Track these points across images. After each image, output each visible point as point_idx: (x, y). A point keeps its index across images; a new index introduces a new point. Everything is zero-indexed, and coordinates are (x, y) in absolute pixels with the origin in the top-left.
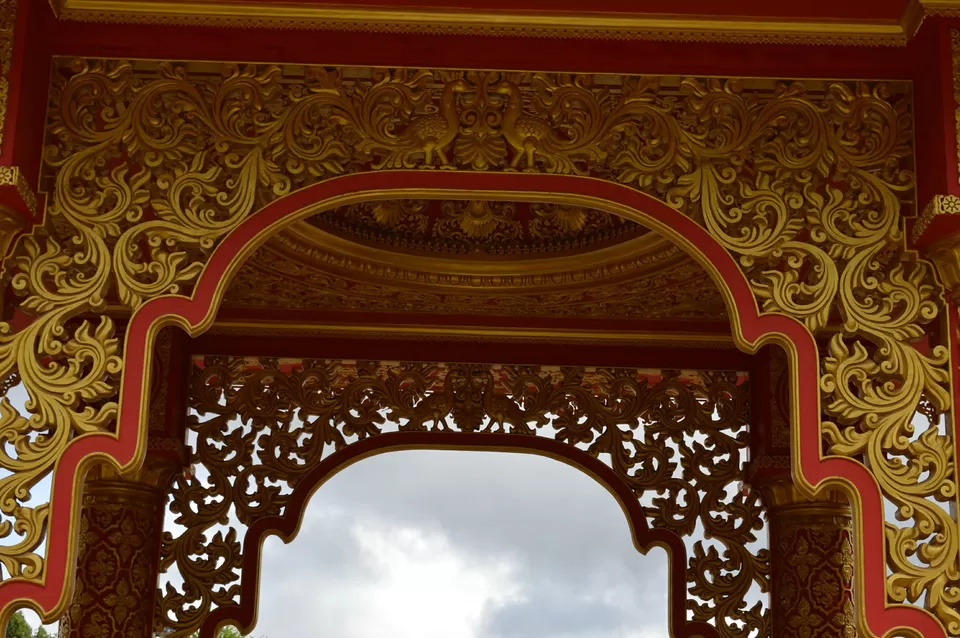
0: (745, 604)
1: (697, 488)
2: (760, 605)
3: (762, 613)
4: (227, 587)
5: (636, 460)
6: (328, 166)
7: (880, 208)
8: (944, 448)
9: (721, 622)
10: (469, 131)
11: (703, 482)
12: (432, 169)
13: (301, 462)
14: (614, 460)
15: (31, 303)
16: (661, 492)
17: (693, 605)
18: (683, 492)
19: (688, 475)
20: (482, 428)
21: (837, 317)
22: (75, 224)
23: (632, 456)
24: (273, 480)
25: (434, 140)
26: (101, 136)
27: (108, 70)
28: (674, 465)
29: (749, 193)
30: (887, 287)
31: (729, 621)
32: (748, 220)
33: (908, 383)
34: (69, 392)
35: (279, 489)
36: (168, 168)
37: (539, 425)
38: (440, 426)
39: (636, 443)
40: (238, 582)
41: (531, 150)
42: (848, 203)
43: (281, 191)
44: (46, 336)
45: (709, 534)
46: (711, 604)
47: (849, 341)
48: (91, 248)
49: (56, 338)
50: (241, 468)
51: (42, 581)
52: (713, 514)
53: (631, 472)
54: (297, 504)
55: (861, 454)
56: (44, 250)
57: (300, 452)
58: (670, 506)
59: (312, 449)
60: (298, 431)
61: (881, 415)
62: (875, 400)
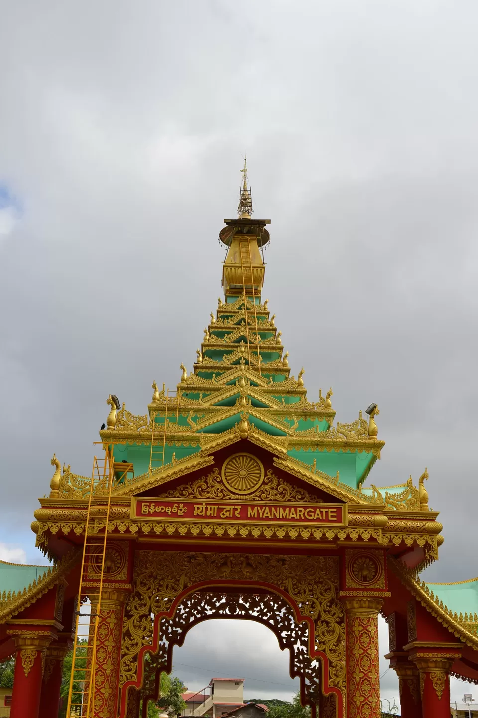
0: (311, 666)
1: (298, 631)
2: (316, 666)
3: (316, 668)
4: (163, 660)
5: (281, 622)
6: (200, 578)
7: (330, 589)
8: (343, 649)
9: (304, 671)
10: (233, 569)
11: (300, 629)
12: (225, 579)
13: (184, 623)
14: (274, 622)
15: (131, 613)
16: (288, 632)
17: (296, 666)
18: (294, 632)
19: (296, 627)
20: (236, 612)
21: (319, 616)
22: (142, 593)
23: (280, 621)
24: (176, 628)
25: (225, 571)
26: (147, 571)
27: (148, 553)
28: (292, 624)
29: (300, 585)
30: (331, 609)
31: (307, 670)
32: (299, 592)
33: (335, 632)
34: (141, 635)
35: (178, 631)
36: (163, 579)
37: (253, 612)
38: (224, 612)
39: (281, 617)
40: (166, 659)
41: (248, 574)
42: (322, 588)
43: (189, 585)
44: (135, 621)
45: (301, 645)
46: (302, 666)
47: (322, 622)
48: (145, 599)
49: (138, 621)
50: (167, 625)
51: (136, 681)
52: (303, 639)
53: (279, 626)
54: (183, 635)
55: (324, 650)
56: (134, 600)
57: (184, 620)
58: (290, 636)
59: (187, 619)
60: (183, 614)
61: (329, 641)
62: (327, 637)
